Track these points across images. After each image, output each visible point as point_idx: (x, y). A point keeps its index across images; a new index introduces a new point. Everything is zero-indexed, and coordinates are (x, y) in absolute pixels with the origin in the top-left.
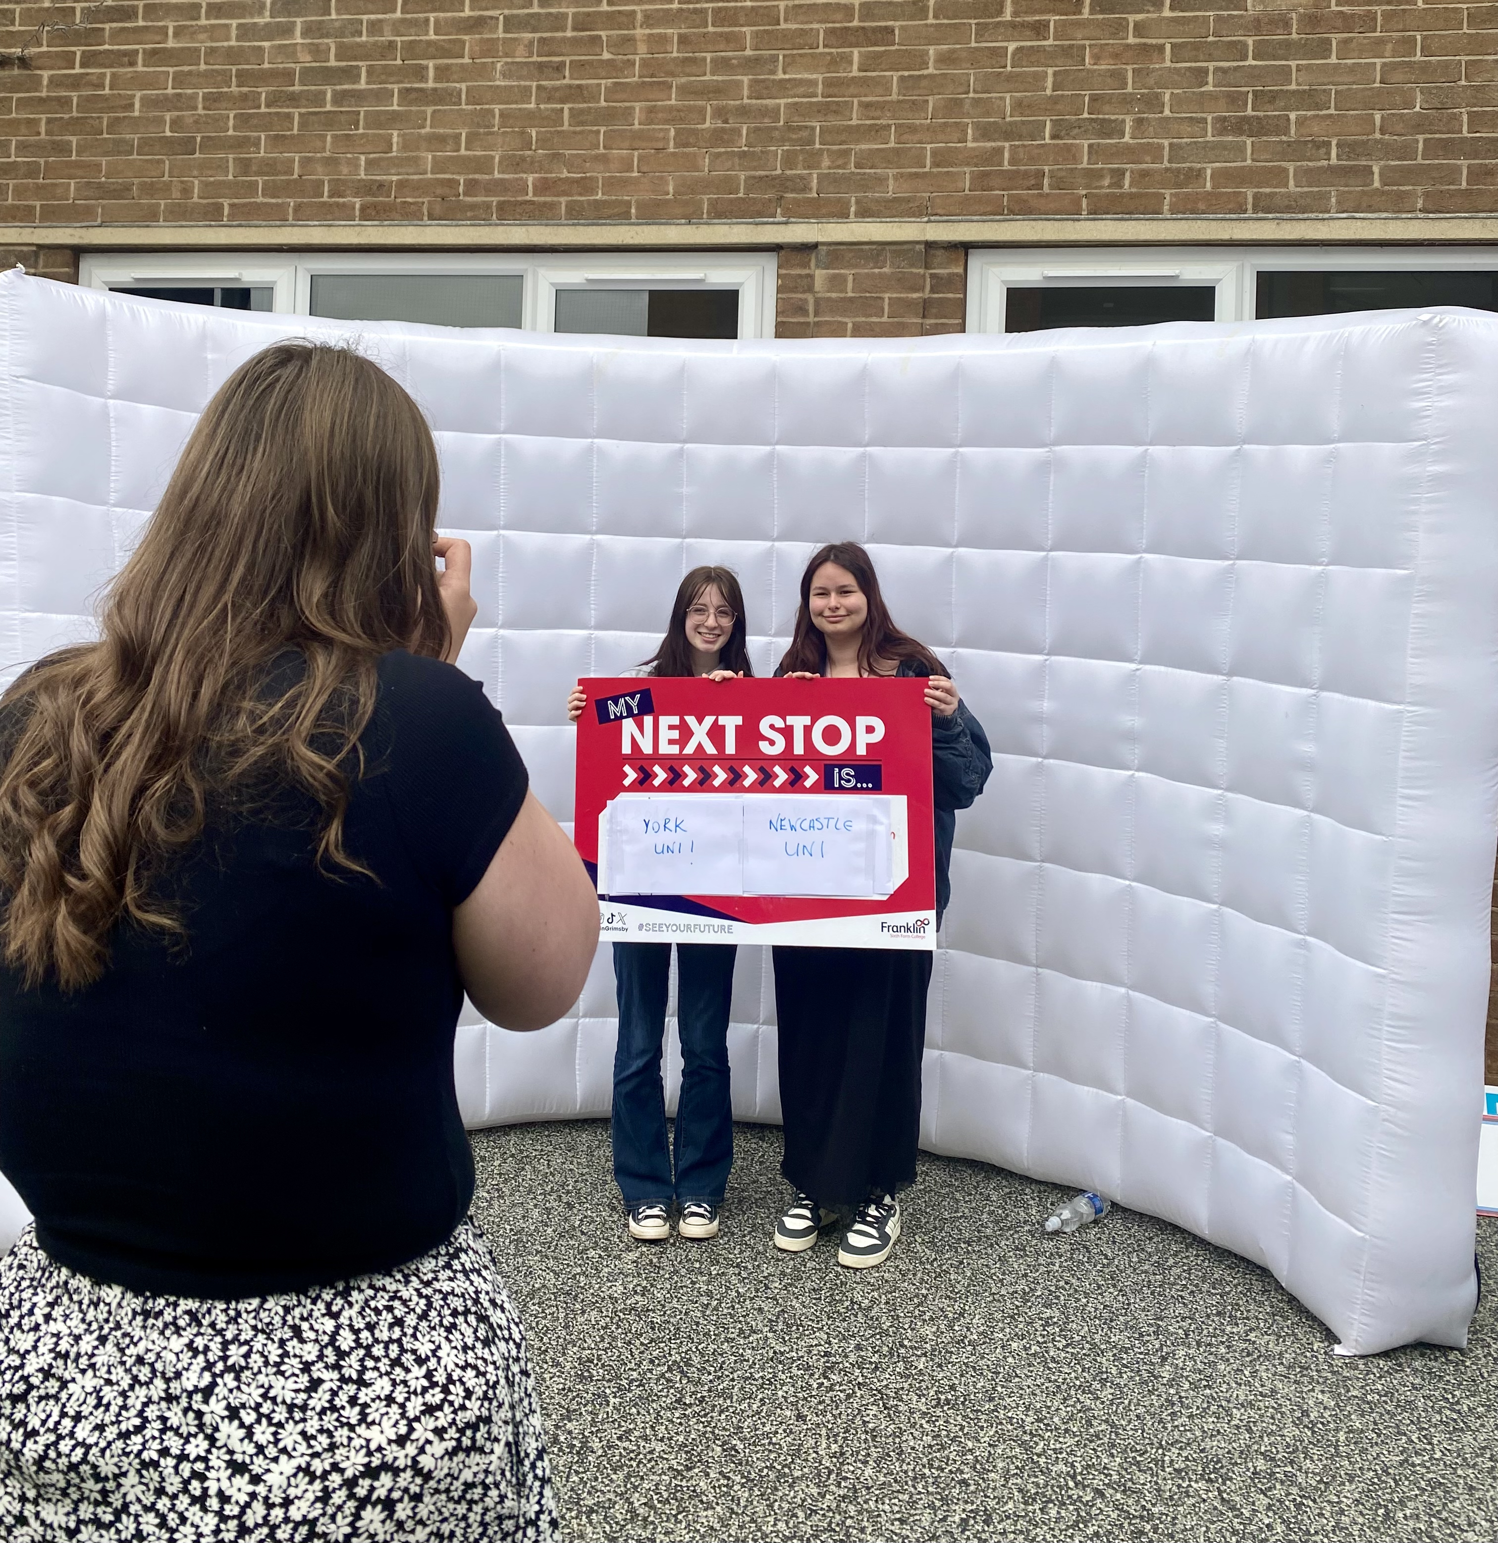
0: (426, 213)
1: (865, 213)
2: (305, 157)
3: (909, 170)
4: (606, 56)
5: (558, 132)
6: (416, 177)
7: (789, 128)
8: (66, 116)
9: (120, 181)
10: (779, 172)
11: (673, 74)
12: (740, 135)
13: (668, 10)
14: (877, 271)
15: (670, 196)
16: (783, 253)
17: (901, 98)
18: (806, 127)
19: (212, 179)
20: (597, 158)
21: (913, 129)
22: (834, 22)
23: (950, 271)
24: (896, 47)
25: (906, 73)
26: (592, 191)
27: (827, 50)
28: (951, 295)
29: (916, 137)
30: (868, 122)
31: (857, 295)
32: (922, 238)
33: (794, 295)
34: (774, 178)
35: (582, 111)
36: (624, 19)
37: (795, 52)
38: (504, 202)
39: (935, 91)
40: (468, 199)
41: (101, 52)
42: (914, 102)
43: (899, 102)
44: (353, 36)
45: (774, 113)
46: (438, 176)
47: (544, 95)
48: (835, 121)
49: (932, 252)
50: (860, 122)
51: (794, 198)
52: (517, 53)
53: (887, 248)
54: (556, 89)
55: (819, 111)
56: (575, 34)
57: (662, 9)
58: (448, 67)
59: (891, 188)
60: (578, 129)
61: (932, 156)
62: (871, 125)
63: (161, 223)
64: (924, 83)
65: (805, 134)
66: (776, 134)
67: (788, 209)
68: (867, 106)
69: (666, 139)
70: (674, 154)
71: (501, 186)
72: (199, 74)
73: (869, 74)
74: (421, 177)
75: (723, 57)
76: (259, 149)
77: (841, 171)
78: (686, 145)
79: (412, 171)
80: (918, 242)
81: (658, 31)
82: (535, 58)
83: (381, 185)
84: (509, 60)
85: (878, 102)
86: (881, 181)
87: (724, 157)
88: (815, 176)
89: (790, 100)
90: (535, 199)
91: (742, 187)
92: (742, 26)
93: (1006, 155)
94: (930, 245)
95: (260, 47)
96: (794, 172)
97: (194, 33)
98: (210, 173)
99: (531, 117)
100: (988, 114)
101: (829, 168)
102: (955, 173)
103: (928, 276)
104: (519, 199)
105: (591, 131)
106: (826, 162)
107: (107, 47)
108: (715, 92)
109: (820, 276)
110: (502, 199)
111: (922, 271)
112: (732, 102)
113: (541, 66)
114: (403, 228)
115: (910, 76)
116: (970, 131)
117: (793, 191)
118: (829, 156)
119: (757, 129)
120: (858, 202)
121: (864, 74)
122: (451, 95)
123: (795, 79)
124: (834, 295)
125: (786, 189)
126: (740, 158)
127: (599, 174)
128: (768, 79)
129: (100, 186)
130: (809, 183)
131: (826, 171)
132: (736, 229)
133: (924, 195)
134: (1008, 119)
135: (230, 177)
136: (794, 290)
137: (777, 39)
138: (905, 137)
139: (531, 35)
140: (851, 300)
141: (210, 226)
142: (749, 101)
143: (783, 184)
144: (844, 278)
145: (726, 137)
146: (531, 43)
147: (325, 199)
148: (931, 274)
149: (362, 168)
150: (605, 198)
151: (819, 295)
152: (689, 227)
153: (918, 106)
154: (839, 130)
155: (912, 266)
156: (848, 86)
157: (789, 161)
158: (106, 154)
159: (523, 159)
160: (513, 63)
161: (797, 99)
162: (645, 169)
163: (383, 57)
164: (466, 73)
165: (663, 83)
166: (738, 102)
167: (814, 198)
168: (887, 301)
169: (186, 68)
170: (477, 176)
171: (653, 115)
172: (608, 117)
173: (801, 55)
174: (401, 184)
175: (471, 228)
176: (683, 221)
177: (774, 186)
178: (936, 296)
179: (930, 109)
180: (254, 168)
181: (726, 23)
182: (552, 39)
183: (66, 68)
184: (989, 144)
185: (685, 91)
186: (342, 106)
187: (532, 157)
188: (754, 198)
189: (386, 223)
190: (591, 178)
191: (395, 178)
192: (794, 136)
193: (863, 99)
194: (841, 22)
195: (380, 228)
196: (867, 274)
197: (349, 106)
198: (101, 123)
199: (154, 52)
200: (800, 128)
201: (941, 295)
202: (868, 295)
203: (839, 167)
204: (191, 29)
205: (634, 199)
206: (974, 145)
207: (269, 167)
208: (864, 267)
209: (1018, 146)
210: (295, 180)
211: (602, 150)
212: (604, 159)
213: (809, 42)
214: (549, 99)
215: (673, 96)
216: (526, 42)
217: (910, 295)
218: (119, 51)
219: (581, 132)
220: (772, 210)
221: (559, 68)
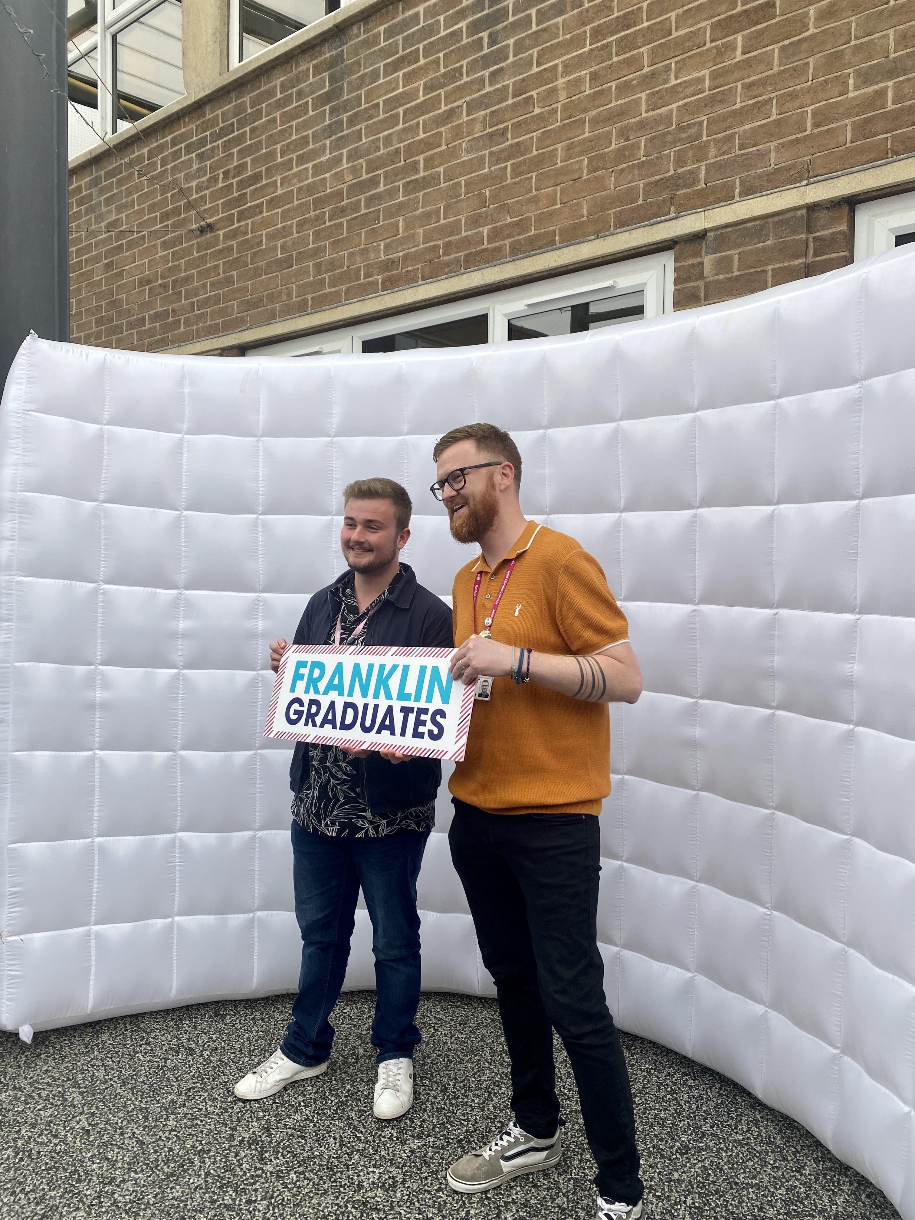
0: (420, 277)
1: (749, 191)
2: (351, 252)
3: (790, 138)
4: (537, 111)
5: (503, 187)
6: (413, 250)
7: (680, 129)
8: (231, 258)
9: (257, 295)
10: (672, 172)
11: (586, 111)
12: (639, 148)
13: (581, 54)
14: (760, 245)
15: (585, 218)
16: (677, 247)
17: (782, 68)
18: (695, 124)
19: (302, 282)
20: (530, 201)
21: (793, 96)
22: (719, 15)
23: (833, 230)
24: (778, 19)
25: (787, 42)
26: (527, 229)
27: (713, 44)
28: (834, 255)
29: (796, 104)
30: (751, 102)
31: (743, 273)
32: (802, 203)
33: (687, 285)
34: (668, 179)
35: (520, 164)
36: (548, 75)
37: (685, 55)
38: (468, 254)
39: (815, 50)
40: (446, 258)
41: (246, 209)
42: (794, 69)
43: (781, 72)
44: (375, 152)
45: (667, 119)
46: (427, 245)
47: (494, 159)
48: (722, 110)
49: (815, 215)
50: (743, 104)
51: (685, 193)
52: (476, 130)
53: (770, 220)
54: (502, 151)
55: (706, 105)
56: (515, 100)
57: (577, 55)
58: (432, 157)
59: (772, 161)
60: (517, 180)
61: (812, 118)
62: (753, 104)
63: (278, 320)
64: (805, 46)
65: (693, 131)
66: (669, 138)
67: (681, 205)
68: (748, 87)
69: (581, 169)
70: (587, 180)
71: (466, 242)
72: (294, 209)
73: (751, 54)
74: (416, 248)
75: (625, 82)
76: (325, 254)
77: (726, 157)
78: (596, 170)
79: (411, 245)
80: (800, 208)
81: (575, 76)
82: (489, 130)
83: (393, 261)
84: (470, 138)
85: (760, 79)
86: (763, 155)
87: (626, 171)
88: (703, 168)
89: (681, 103)
90: (489, 246)
91: (641, 195)
92: (640, 47)
93: (890, 94)
94: (812, 208)
95: (324, 178)
96: (685, 169)
97: (290, 180)
98: (301, 278)
99: (486, 180)
100: (870, 58)
101: (716, 156)
102: (836, 128)
103: (811, 240)
104: (478, 249)
105: (527, 178)
106: (713, 152)
107: (249, 204)
108: (618, 116)
109: (708, 260)
110: (467, 252)
111: (804, 236)
112: (633, 120)
113: (491, 136)
114: (405, 291)
115: (790, 44)
116: (851, 81)
117: (684, 187)
118: (715, 145)
119: (654, 138)
120: (741, 183)
121: (748, 55)
122: (433, 178)
123: (685, 82)
124: (721, 277)
125: (678, 187)
126: (639, 169)
127: (532, 214)
128: (662, 89)
129: (248, 302)
130: (698, 176)
131: (712, 161)
132: (636, 233)
133: (805, 159)
134: (892, 56)
135: (312, 278)
136: (688, 279)
137: (669, 50)
138: (786, 107)
139: (484, 112)
140: (737, 278)
141: (301, 316)
142: (647, 115)
143: (677, 182)
144: (730, 259)
145: (627, 153)
146: (485, 118)
147: (362, 281)
148: (814, 238)
149: (382, 252)
150: (537, 232)
151: (708, 280)
152: (597, 241)
153: (799, 72)
154: (723, 118)
155: (795, 232)
156: (733, 72)
157: (680, 161)
158: (250, 279)
159: (480, 215)
160: (473, 139)
161: (687, 100)
162: (565, 201)
163: (393, 162)
164: (444, 157)
165: (579, 120)
166: (637, 119)
167: (702, 189)
168: (770, 273)
169: (286, 207)
170: (451, 238)
171: (571, 151)
172: (538, 162)
173: (690, 57)
174: (406, 257)
175: (446, 281)
176: (593, 237)
177: (668, 187)
178: (819, 258)
179: (811, 71)
180: (323, 268)
181: (627, 49)
182: (499, 110)
183: (230, 226)
184: (871, 89)
185: (595, 122)
186: (370, 208)
187: (486, 212)
188: (650, 202)
189: (395, 290)
190: (526, 219)
191: (401, 254)
192: (684, 135)
193: (746, 81)
194: (726, 12)
195: (392, 295)
196: (751, 251)
197: (375, 207)
198: (247, 258)
199: (272, 200)
200: (689, 126)
201: (824, 257)
202: (752, 270)
203: (725, 153)
204: (289, 178)
205: (557, 228)
206: (857, 93)
207: (333, 265)
208: (749, 244)
209: (903, 82)
210: (345, 271)
211: (534, 193)
212: (535, 200)
213: (697, 42)
214: (497, 161)
215: (587, 130)
216: (481, 119)
217: (792, 263)
218: (254, 205)
219: (518, 182)
220: (667, 209)
221: (503, 133)
